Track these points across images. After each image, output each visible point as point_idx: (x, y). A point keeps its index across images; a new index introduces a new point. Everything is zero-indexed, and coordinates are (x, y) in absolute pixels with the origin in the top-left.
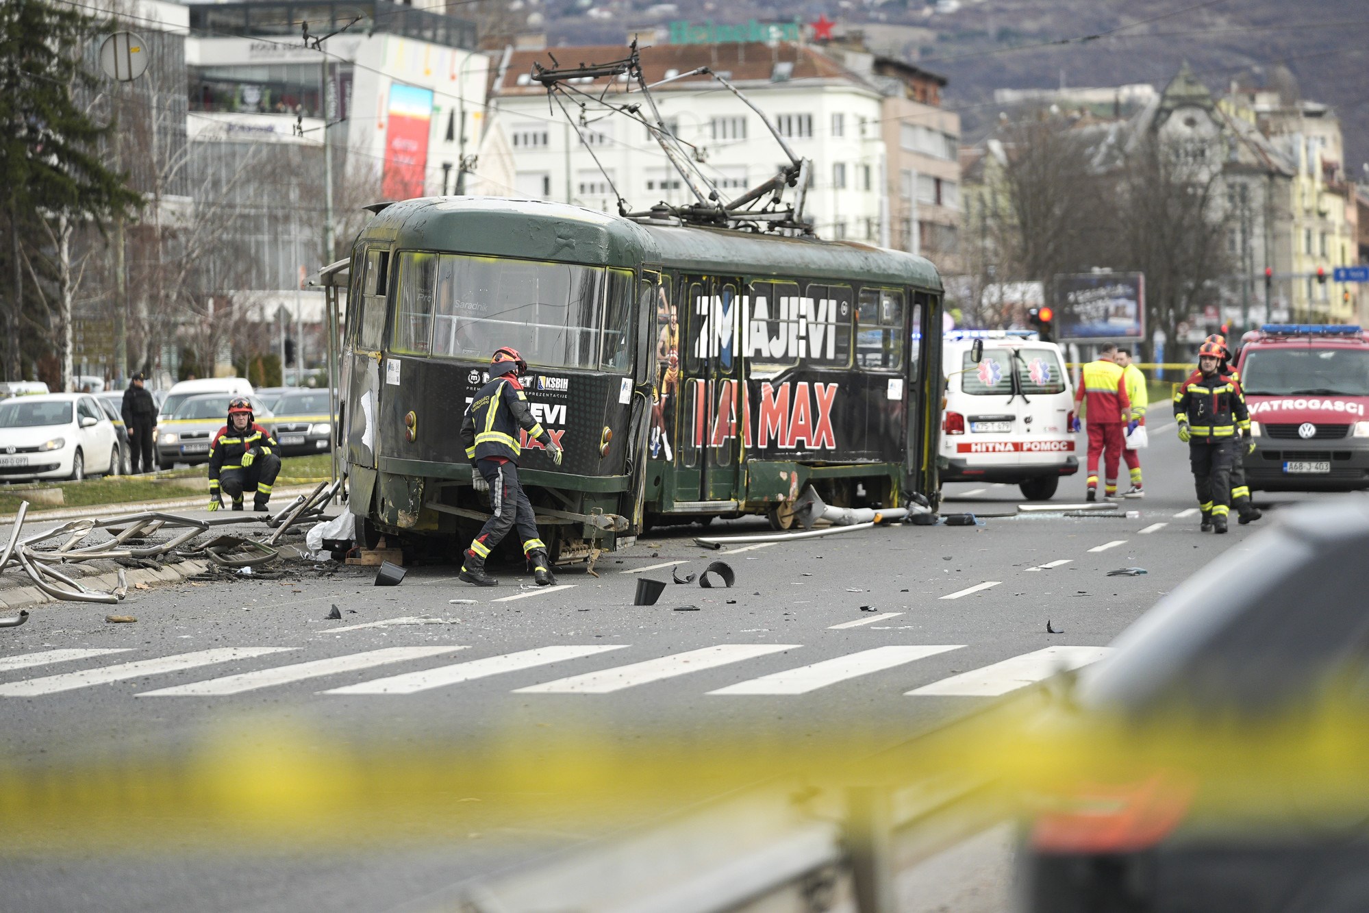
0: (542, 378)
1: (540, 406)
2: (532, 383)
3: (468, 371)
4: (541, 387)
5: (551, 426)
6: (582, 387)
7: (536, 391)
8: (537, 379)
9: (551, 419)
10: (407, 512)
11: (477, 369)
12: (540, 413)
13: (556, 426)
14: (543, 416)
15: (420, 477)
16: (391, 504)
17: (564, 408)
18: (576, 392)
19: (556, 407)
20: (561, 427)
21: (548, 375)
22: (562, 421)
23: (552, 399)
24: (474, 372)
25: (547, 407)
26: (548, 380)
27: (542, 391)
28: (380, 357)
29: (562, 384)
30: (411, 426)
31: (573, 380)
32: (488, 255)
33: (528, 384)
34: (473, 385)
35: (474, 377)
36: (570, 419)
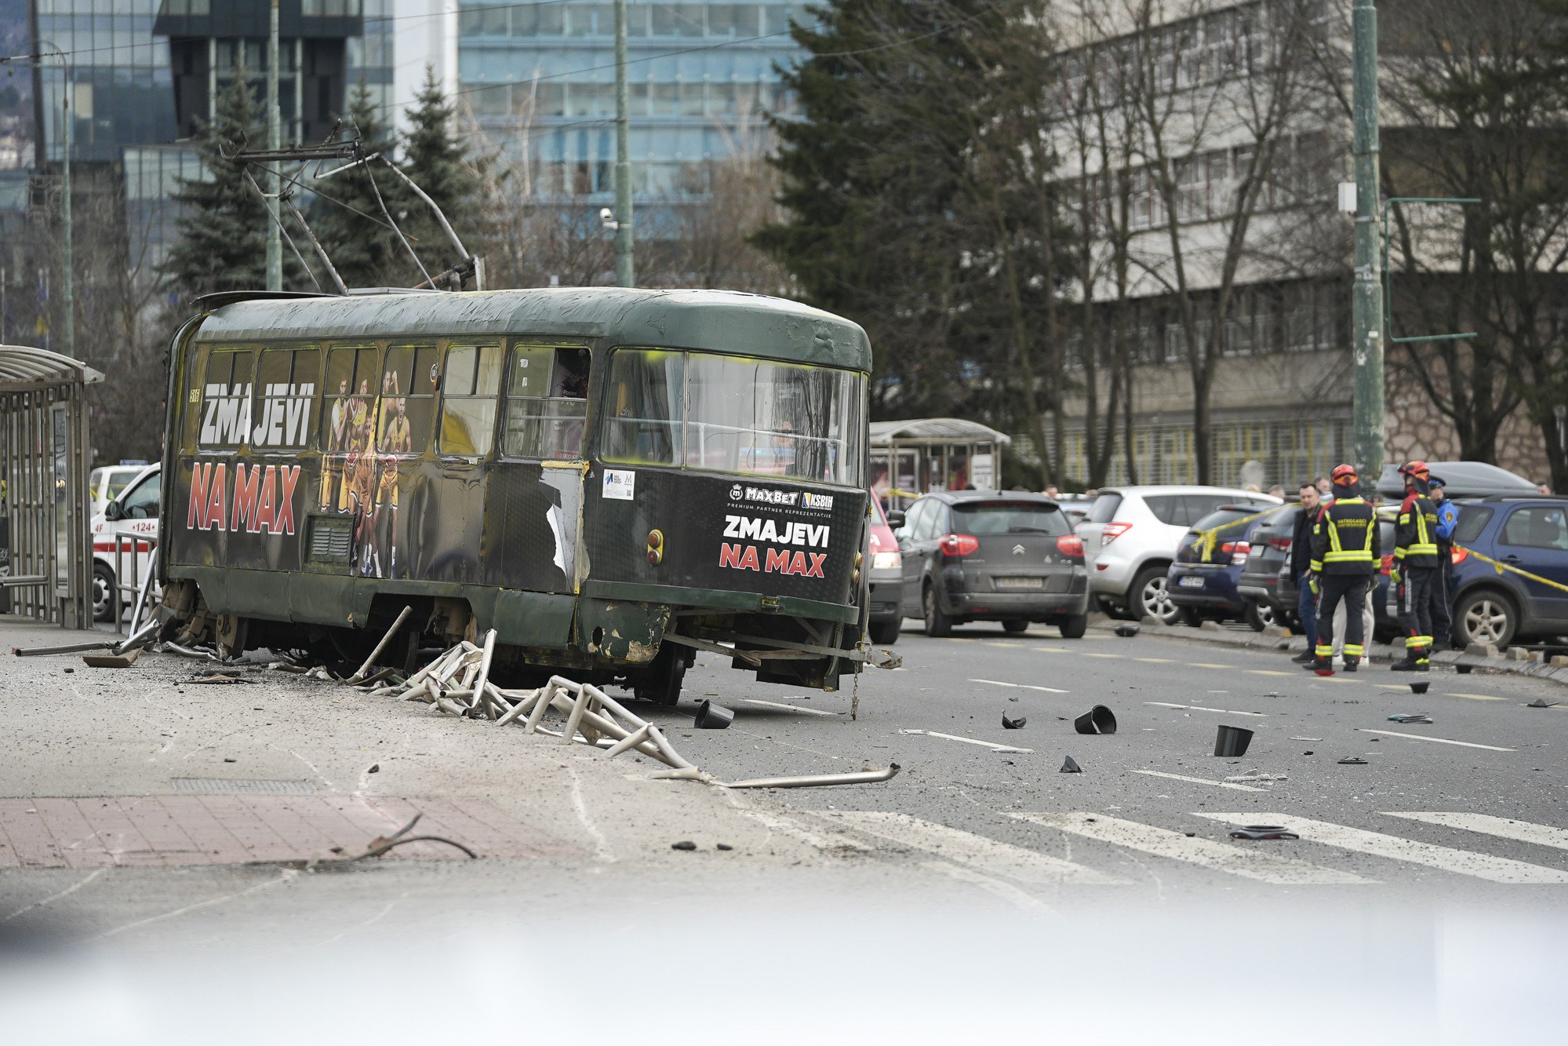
0: (807, 495)
1: (803, 526)
2: (796, 500)
3: (731, 484)
4: (805, 505)
5: (813, 549)
6: (845, 506)
7: (800, 509)
8: (802, 495)
9: (813, 542)
10: (643, 643)
11: (740, 483)
12: (803, 534)
13: (818, 549)
14: (806, 537)
15: (667, 605)
16: (616, 634)
17: (827, 529)
18: (839, 512)
19: (820, 528)
20: (823, 550)
21: (814, 491)
22: (825, 544)
23: (815, 518)
24: (737, 487)
25: (810, 527)
26: (814, 497)
27: (806, 510)
28: (588, 468)
29: (827, 502)
30: (655, 546)
31: (838, 497)
32: (744, 355)
33: (792, 502)
34: (735, 502)
35: (736, 492)
36: (833, 541)
